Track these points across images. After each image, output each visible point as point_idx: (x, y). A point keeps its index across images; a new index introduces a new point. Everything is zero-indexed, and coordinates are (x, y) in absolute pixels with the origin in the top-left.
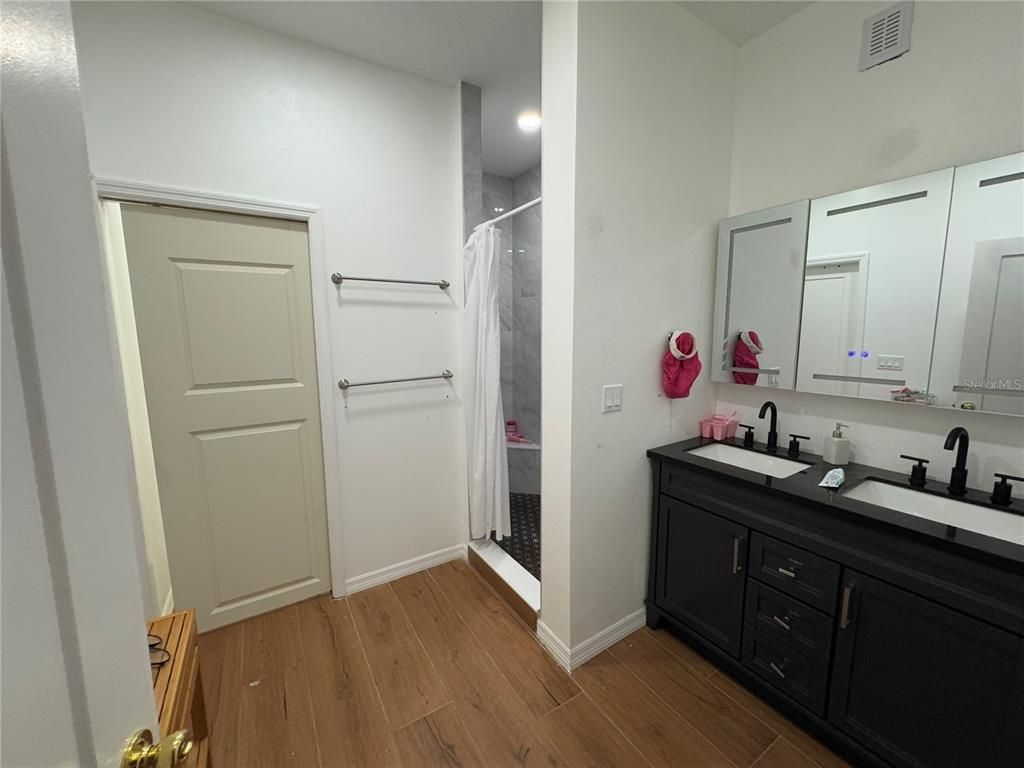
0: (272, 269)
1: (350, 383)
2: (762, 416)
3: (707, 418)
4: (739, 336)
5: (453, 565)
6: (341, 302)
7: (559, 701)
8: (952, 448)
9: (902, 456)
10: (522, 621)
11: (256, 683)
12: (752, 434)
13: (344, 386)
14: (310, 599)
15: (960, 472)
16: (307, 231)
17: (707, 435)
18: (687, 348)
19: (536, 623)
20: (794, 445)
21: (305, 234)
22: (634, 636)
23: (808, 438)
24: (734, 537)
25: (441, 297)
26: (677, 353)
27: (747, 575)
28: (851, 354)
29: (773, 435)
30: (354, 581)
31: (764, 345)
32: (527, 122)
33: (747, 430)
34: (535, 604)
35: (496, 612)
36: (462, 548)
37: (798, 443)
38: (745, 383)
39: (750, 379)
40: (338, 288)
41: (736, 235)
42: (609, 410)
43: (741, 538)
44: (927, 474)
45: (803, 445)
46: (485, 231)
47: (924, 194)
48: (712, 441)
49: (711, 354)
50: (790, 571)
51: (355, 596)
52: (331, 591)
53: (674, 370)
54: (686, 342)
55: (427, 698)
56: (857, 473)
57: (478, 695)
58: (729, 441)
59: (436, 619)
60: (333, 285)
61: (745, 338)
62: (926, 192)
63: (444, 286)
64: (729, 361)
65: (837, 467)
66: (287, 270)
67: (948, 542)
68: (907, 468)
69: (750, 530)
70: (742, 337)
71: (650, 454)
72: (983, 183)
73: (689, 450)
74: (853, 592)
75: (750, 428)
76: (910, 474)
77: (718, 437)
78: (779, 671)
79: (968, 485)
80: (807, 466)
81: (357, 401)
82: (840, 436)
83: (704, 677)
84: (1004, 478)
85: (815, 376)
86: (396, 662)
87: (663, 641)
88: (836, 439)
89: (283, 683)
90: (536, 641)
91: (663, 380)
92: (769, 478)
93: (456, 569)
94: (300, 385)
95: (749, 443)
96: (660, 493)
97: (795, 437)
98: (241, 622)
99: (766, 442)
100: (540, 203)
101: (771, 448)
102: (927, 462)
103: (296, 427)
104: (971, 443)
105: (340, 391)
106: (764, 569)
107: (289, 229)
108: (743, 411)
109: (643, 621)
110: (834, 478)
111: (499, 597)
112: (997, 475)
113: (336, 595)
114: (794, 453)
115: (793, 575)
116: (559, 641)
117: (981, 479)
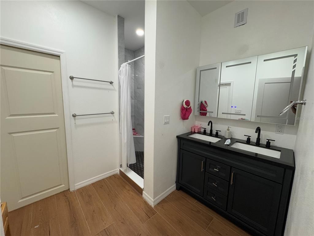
0: (45, 72)
1: (77, 115)
2: (209, 125)
3: (193, 126)
4: (202, 102)
5: (114, 176)
6: (73, 86)
7: (150, 217)
8: (257, 133)
9: (245, 135)
10: (137, 192)
11: (37, 226)
12: (206, 130)
13: (74, 116)
14: (61, 192)
15: (258, 139)
16: (60, 60)
17: (193, 131)
18: (188, 105)
19: (142, 192)
20: (217, 133)
21: (59, 61)
22: (173, 193)
23: (220, 131)
24: (202, 161)
25: (110, 86)
26: (185, 106)
27: (205, 172)
28: (232, 107)
29: (211, 130)
30: (77, 184)
31: (208, 105)
32: (139, 32)
33: (204, 129)
34: (142, 186)
35: (129, 190)
36: (117, 170)
38: (203, 115)
39: (205, 114)
40: (72, 81)
41: (201, 72)
42: (166, 123)
43: (204, 161)
44: (251, 140)
45: (219, 133)
46: (126, 67)
47: (250, 63)
48: (195, 133)
49: (195, 107)
50: (217, 169)
51: (78, 190)
52: (69, 189)
53: (184, 111)
54: (188, 103)
55: (105, 223)
56: (234, 141)
57: (123, 219)
58: (199, 133)
59: (108, 195)
60: (70, 80)
61: (204, 102)
62: (251, 62)
63: (111, 83)
64: (199, 109)
65: (229, 139)
66: (52, 73)
67: (256, 158)
68: (245, 139)
69: (206, 158)
70: (203, 102)
71: (177, 137)
72: (265, 61)
73: (189, 135)
74: (234, 174)
75: (205, 129)
76: (246, 140)
77: (196, 132)
78: (214, 199)
79: (260, 143)
80: (221, 139)
81: (79, 121)
82: (229, 130)
83: (194, 203)
84: (269, 140)
85: (223, 113)
86: (94, 211)
87: (181, 194)
88: (228, 131)
89: (49, 225)
90: (142, 198)
91: (181, 114)
92: (210, 142)
93: (115, 177)
94: (57, 115)
95: (205, 133)
96: (180, 149)
97: (217, 131)
98: (32, 204)
99: (209, 133)
100: (144, 57)
101: (211, 135)
102: (251, 137)
103: (55, 130)
104: (261, 131)
105: (73, 118)
106: (210, 169)
107: (52, 58)
108: (203, 124)
109: (175, 188)
110: (228, 142)
111: (130, 185)
112: (267, 139)
113: (71, 190)
114: (217, 136)
115: (218, 170)
116: (150, 197)
117: (263, 141)
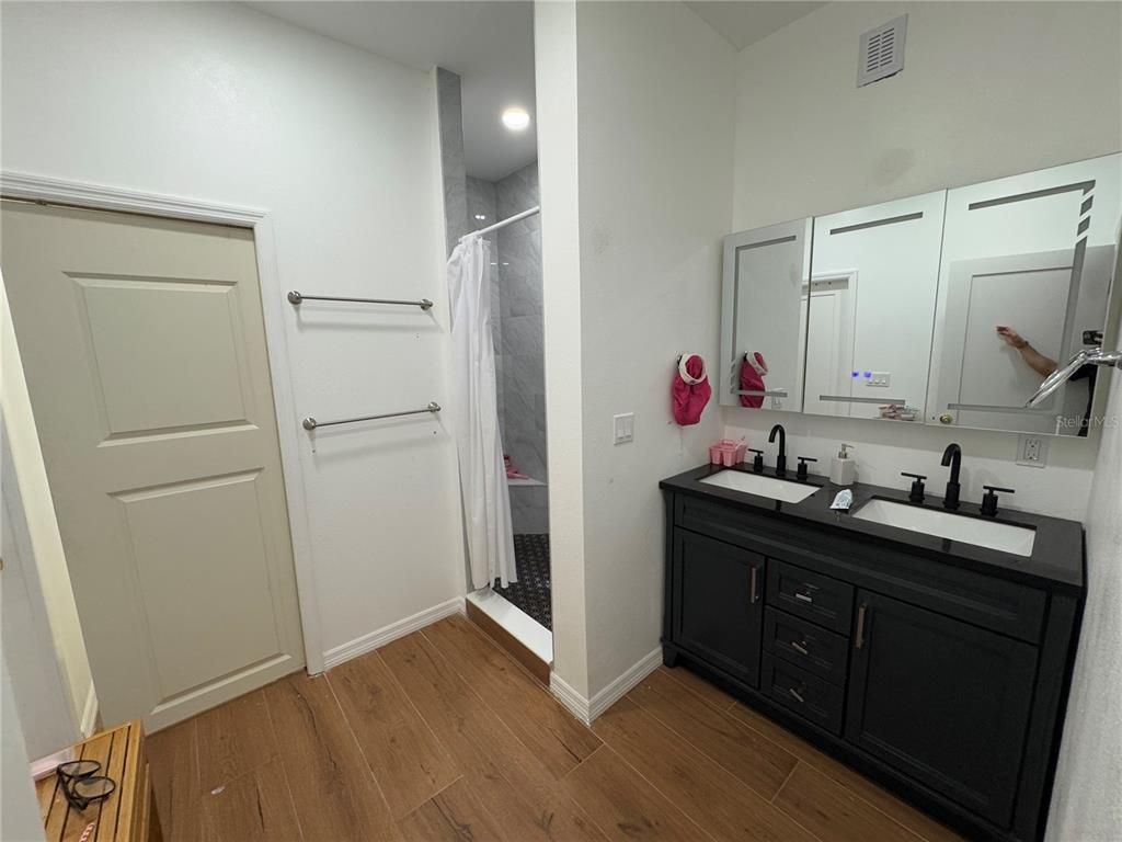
0: (209, 286)
1: (318, 422)
2: (772, 440)
3: (714, 444)
4: (745, 358)
5: (450, 622)
6: (302, 326)
7: (580, 758)
8: (948, 465)
9: (903, 474)
10: (532, 676)
11: (220, 790)
12: (761, 458)
13: (310, 426)
14: (280, 680)
15: (954, 486)
16: (254, 239)
17: (717, 461)
18: (697, 373)
19: (548, 676)
20: (802, 467)
21: (251, 243)
22: (652, 678)
23: (815, 460)
24: (753, 567)
25: (423, 318)
26: (687, 378)
27: (764, 604)
28: (855, 375)
29: (782, 458)
30: (333, 652)
31: (768, 367)
32: (514, 119)
33: (756, 454)
34: (546, 656)
35: (503, 669)
36: (460, 601)
37: (806, 466)
38: (752, 406)
39: (755, 402)
40: (297, 310)
41: (741, 252)
42: (621, 441)
43: (758, 566)
44: (925, 489)
45: (811, 468)
46: (473, 247)
47: (920, 215)
48: (722, 467)
49: (720, 377)
50: (807, 596)
51: (336, 670)
52: (306, 668)
53: (684, 395)
54: (695, 366)
55: (434, 776)
56: (865, 493)
57: (491, 764)
58: (739, 467)
59: (435, 686)
60: (290, 305)
61: (751, 359)
62: (921, 213)
63: (426, 306)
64: (736, 384)
65: (844, 488)
66: (230, 287)
67: (944, 554)
68: (906, 485)
69: (767, 558)
70: (748, 358)
71: (663, 485)
72: (972, 207)
73: (702, 478)
74: (866, 612)
75: (759, 452)
76: (910, 490)
77: (728, 463)
78: (797, 696)
79: (961, 498)
80: (817, 489)
81: (326, 443)
82: (845, 456)
83: (724, 711)
84: (992, 489)
85: (822, 398)
86: (393, 740)
87: (681, 679)
88: (842, 460)
89: (255, 785)
90: (550, 696)
91: (673, 405)
92: (779, 502)
93: (453, 626)
94: (254, 427)
95: (758, 468)
96: (674, 525)
97: (803, 459)
98: (193, 718)
99: (776, 466)
100: (538, 212)
101: (781, 473)
102: (925, 478)
103: (251, 478)
104: (963, 457)
105: (306, 433)
106: (783, 596)
107: (229, 237)
108: (753, 436)
109: (660, 660)
110: (843, 500)
111: (504, 651)
112: (985, 488)
113: (312, 671)
114: (802, 476)
115: (809, 599)
116: (575, 692)
117: (972, 493)
